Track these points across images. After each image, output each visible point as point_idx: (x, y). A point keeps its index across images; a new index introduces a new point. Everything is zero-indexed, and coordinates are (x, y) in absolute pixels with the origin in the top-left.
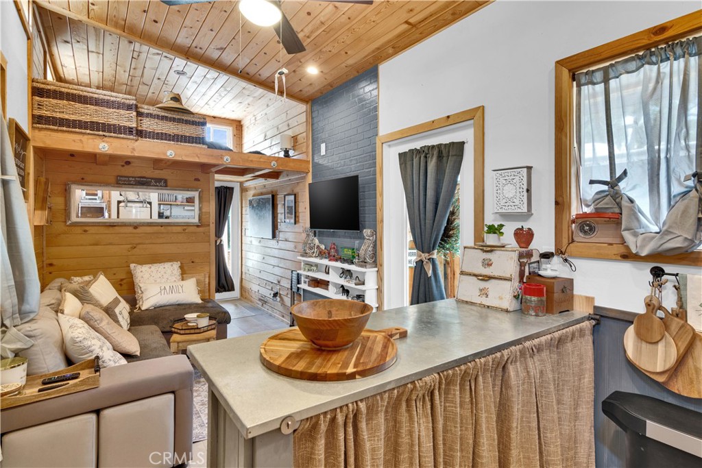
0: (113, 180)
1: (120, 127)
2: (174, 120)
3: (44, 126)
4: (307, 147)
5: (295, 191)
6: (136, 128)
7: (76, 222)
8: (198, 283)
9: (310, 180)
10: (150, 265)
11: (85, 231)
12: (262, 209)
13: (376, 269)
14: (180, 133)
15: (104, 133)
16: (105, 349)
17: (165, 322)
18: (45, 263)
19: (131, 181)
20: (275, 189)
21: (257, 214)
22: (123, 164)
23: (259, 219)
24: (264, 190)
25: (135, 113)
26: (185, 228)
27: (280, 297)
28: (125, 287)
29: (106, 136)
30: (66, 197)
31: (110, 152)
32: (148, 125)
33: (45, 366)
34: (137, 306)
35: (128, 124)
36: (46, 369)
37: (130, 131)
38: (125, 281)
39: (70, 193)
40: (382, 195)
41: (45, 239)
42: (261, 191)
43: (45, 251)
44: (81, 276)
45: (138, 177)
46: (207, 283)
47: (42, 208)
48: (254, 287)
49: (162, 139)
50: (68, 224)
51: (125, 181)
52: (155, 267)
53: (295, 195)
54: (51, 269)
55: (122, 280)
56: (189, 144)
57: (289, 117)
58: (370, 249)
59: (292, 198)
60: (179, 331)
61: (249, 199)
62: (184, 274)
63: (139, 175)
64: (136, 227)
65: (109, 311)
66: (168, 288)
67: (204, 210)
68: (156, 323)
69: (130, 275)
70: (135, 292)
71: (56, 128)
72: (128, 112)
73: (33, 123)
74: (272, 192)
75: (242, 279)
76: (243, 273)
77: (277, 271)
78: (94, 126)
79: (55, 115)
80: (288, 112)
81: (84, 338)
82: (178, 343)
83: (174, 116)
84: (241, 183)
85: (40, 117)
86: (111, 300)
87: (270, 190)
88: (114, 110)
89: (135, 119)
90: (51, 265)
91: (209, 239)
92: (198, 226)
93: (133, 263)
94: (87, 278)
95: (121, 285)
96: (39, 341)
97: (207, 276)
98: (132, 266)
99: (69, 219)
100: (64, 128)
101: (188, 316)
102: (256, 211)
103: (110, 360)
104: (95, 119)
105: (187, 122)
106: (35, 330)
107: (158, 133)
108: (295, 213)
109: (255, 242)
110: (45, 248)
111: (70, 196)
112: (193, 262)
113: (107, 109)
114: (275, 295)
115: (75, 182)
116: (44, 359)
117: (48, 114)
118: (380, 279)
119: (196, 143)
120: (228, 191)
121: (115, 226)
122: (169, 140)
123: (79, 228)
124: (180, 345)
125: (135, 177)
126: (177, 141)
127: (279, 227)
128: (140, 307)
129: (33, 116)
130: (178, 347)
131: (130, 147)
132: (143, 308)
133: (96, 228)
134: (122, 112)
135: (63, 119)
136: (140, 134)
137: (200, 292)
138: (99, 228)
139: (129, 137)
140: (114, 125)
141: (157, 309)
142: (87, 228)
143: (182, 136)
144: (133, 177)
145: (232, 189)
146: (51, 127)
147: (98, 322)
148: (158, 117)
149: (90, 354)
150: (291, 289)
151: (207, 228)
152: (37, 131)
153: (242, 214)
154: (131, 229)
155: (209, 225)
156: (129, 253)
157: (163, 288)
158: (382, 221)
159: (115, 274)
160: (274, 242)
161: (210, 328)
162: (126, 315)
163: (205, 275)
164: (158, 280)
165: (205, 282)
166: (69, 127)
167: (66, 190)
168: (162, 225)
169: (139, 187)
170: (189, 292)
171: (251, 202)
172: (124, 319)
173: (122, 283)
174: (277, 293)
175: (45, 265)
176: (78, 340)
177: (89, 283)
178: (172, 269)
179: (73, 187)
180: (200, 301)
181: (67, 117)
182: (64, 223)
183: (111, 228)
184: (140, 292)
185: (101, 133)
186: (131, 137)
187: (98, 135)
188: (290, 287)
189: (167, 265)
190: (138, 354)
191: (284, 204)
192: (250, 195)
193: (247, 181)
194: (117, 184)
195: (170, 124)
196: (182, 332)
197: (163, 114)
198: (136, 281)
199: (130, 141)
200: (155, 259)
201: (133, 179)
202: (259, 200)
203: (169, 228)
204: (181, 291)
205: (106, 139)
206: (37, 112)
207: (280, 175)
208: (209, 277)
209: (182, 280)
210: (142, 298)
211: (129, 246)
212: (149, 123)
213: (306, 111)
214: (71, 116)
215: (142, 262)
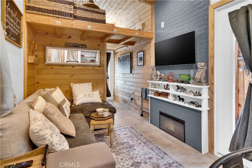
0: (64, 45)
1: (66, 13)
2: (90, 11)
3: (31, 11)
4: (152, 26)
5: (144, 49)
6: (74, 14)
7: (48, 64)
8: (100, 93)
9: (153, 42)
10: (79, 84)
11: (52, 68)
12: (125, 60)
13: (209, 86)
14: (94, 18)
15: (59, 16)
16: (54, 136)
17: (86, 112)
18: (35, 82)
19: (71, 45)
20: (132, 50)
21: (122, 63)
22: (68, 38)
23: (123, 65)
24: (126, 52)
25: (73, 7)
26: (94, 67)
27: (134, 100)
28: (68, 94)
29: (60, 18)
30: (44, 52)
31: (61, 25)
32: (79, 13)
33: (10, 152)
34: (74, 103)
35: (70, 12)
36: (11, 155)
37: (71, 15)
38: (68, 91)
39: (46, 50)
40: (213, 40)
41: (36, 71)
42: (124, 53)
43: (35, 76)
44: (50, 88)
45: (74, 44)
46: (103, 93)
47: (32, 55)
48: (120, 95)
49: (85, 20)
50: (45, 64)
51: (68, 45)
52: (81, 85)
53: (144, 51)
54: (38, 85)
55: (67, 91)
56: (98, 23)
57: (140, 15)
58: (204, 74)
59: (142, 53)
60: (94, 118)
61: (118, 57)
62: (94, 88)
63: (75, 43)
64: (73, 67)
65: (60, 107)
66: (87, 95)
67: (102, 59)
68: (82, 113)
69: (71, 88)
70: (72, 96)
71: (36, 12)
72: (70, 6)
73: (26, 10)
74: (130, 52)
75: (114, 92)
76: (115, 89)
77: (132, 88)
78: (54, 12)
79: (36, 6)
80: (139, 13)
81: (40, 130)
82: (94, 125)
83: (91, 9)
84: (114, 51)
85: (29, 7)
86: (61, 100)
87: (129, 51)
88: (63, 5)
89: (73, 9)
90: (38, 83)
91: (104, 73)
92: (99, 66)
93: (72, 83)
94: (52, 89)
95: (67, 93)
96: (7, 133)
97: (103, 89)
98: (71, 84)
99: (46, 62)
100: (40, 13)
101: (98, 110)
102: (122, 62)
103: (57, 144)
104: (54, 9)
105: (97, 12)
106: (4, 124)
107: (83, 17)
108: (144, 60)
109: (121, 76)
110: (36, 75)
111: (46, 52)
112: (97, 83)
113: (60, 4)
114: (132, 99)
115: (47, 46)
116: (10, 147)
117: (33, 5)
118: (211, 92)
119: (101, 23)
120: (109, 54)
121: (64, 66)
122: (89, 21)
123: (50, 66)
124: (95, 126)
125: (73, 44)
126: (92, 22)
127: (134, 68)
128: (75, 104)
129: (26, 6)
130: (94, 127)
131: (71, 23)
132: (76, 104)
133: (57, 66)
134: (67, 6)
135: (40, 8)
136: (76, 17)
137: (101, 97)
138: (58, 66)
139: (70, 18)
140: (63, 12)
141: (82, 105)
142: (53, 67)
143: (94, 19)
144: (72, 44)
145: (110, 53)
146: (34, 12)
147: (52, 115)
148: (83, 9)
149: (44, 140)
150: (142, 97)
151: (103, 67)
152: (28, 14)
153: (114, 64)
154: (71, 67)
155: (104, 66)
156: (70, 78)
157: (85, 95)
158: (213, 57)
159: (64, 88)
160: (131, 75)
161: (110, 117)
162: (69, 109)
163: (102, 89)
164: (83, 91)
165: (102, 92)
166: (42, 12)
167: (44, 49)
168: (84, 66)
169: (74, 48)
170: (96, 97)
171: (119, 58)
172: (67, 111)
173: (67, 92)
174: (132, 98)
175: (35, 83)
176: (35, 131)
177: (52, 92)
178: (88, 86)
179: (47, 48)
180: (101, 102)
181: (41, 7)
182: (43, 64)
183: (63, 67)
184: (75, 96)
185: (57, 16)
186: (71, 18)
187: (56, 17)
188: (141, 96)
189: (87, 84)
190: (74, 135)
191: (137, 57)
192: (118, 55)
193: (117, 49)
194: (65, 46)
195: (89, 13)
196: (96, 119)
197: (86, 8)
198: (73, 91)
199: (71, 20)
200: (81, 81)
201: (72, 45)
202: (123, 57)
203: (87, 67)
204: (93, 96)
205: (59, 19)
206: (27, 4)
207: (135, 43)
208: (104, 90)
209: (93, 91)
210: (76, 99)
211: (71, 75)
212: (79, 12)
213: (152, 9)
214: (43, 7)
215: (75, 83)
